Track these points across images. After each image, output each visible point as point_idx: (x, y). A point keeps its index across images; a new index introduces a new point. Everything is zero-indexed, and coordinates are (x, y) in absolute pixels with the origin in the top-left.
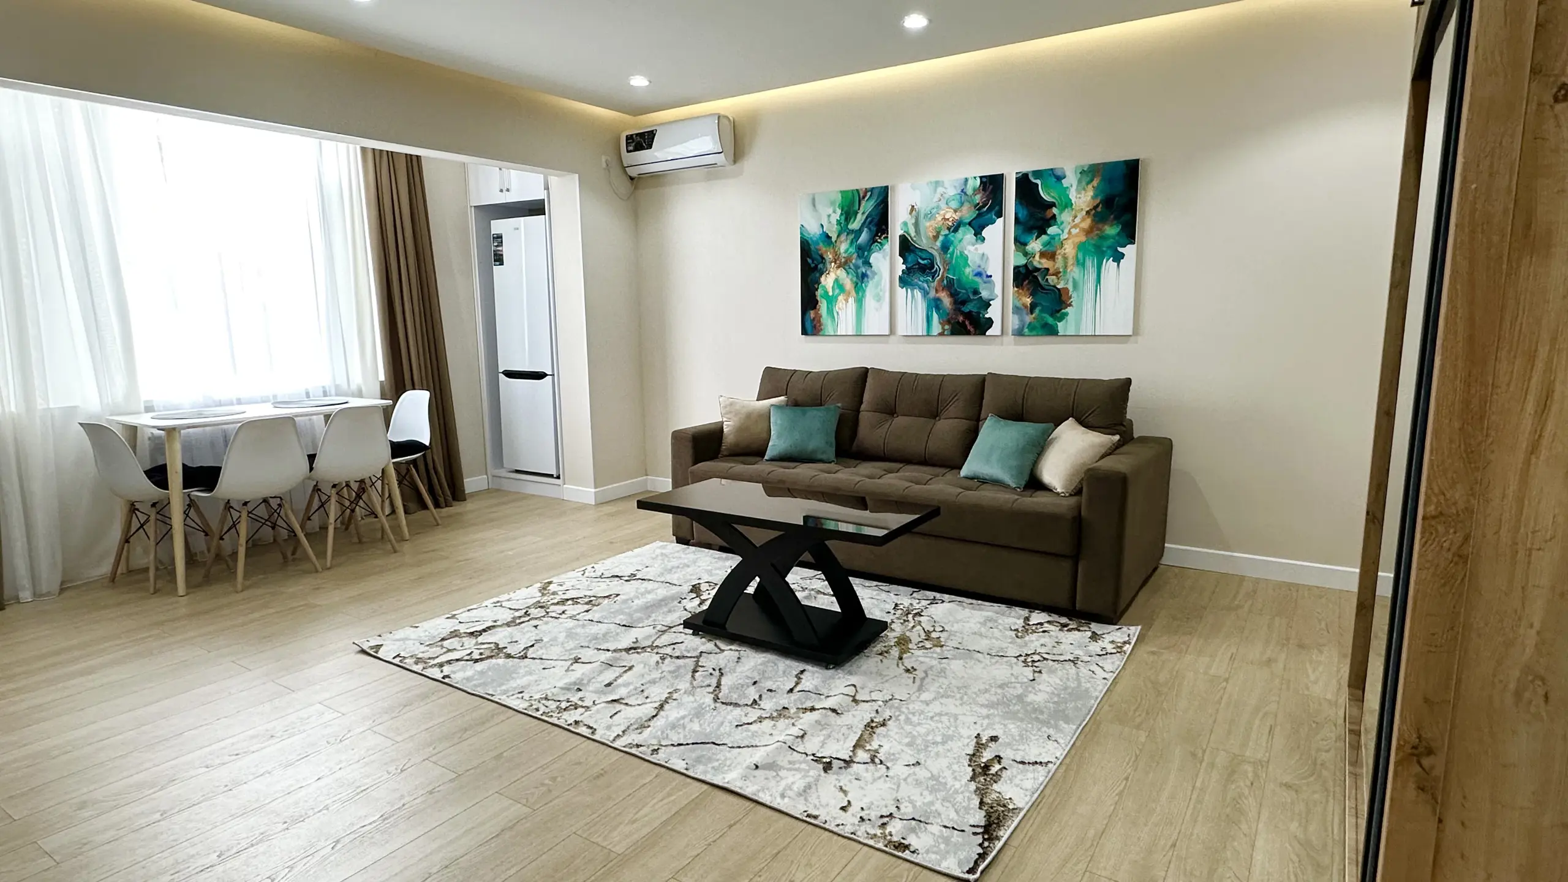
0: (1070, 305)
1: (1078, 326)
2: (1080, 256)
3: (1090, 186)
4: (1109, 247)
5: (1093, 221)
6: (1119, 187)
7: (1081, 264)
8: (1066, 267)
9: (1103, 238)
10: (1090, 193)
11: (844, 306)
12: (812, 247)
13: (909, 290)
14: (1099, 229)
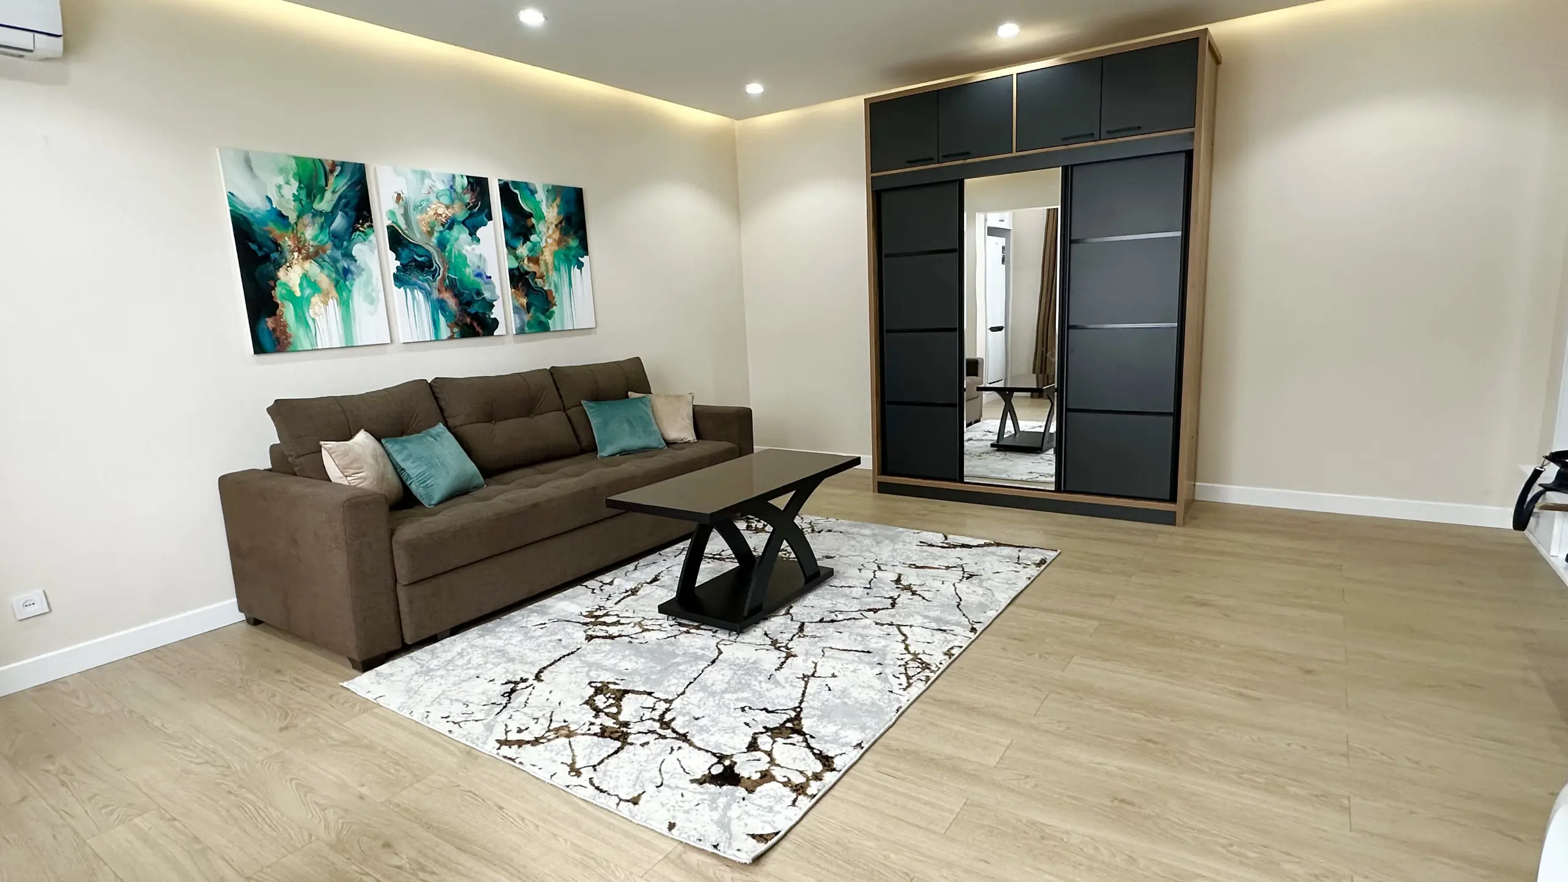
0: (555, 305)
1: (562, 322)
2: (556, 264)
3: (555, 204)
4: (573, 257)
5: (560, 233)
6: (573, 209)
7: (558, 270)
8: (547, 271)
9: (569, 248)
10: (556, 210)
11: (323, 310)
12: (255, 227)
13: (408, 290)
14: (565, 241)
